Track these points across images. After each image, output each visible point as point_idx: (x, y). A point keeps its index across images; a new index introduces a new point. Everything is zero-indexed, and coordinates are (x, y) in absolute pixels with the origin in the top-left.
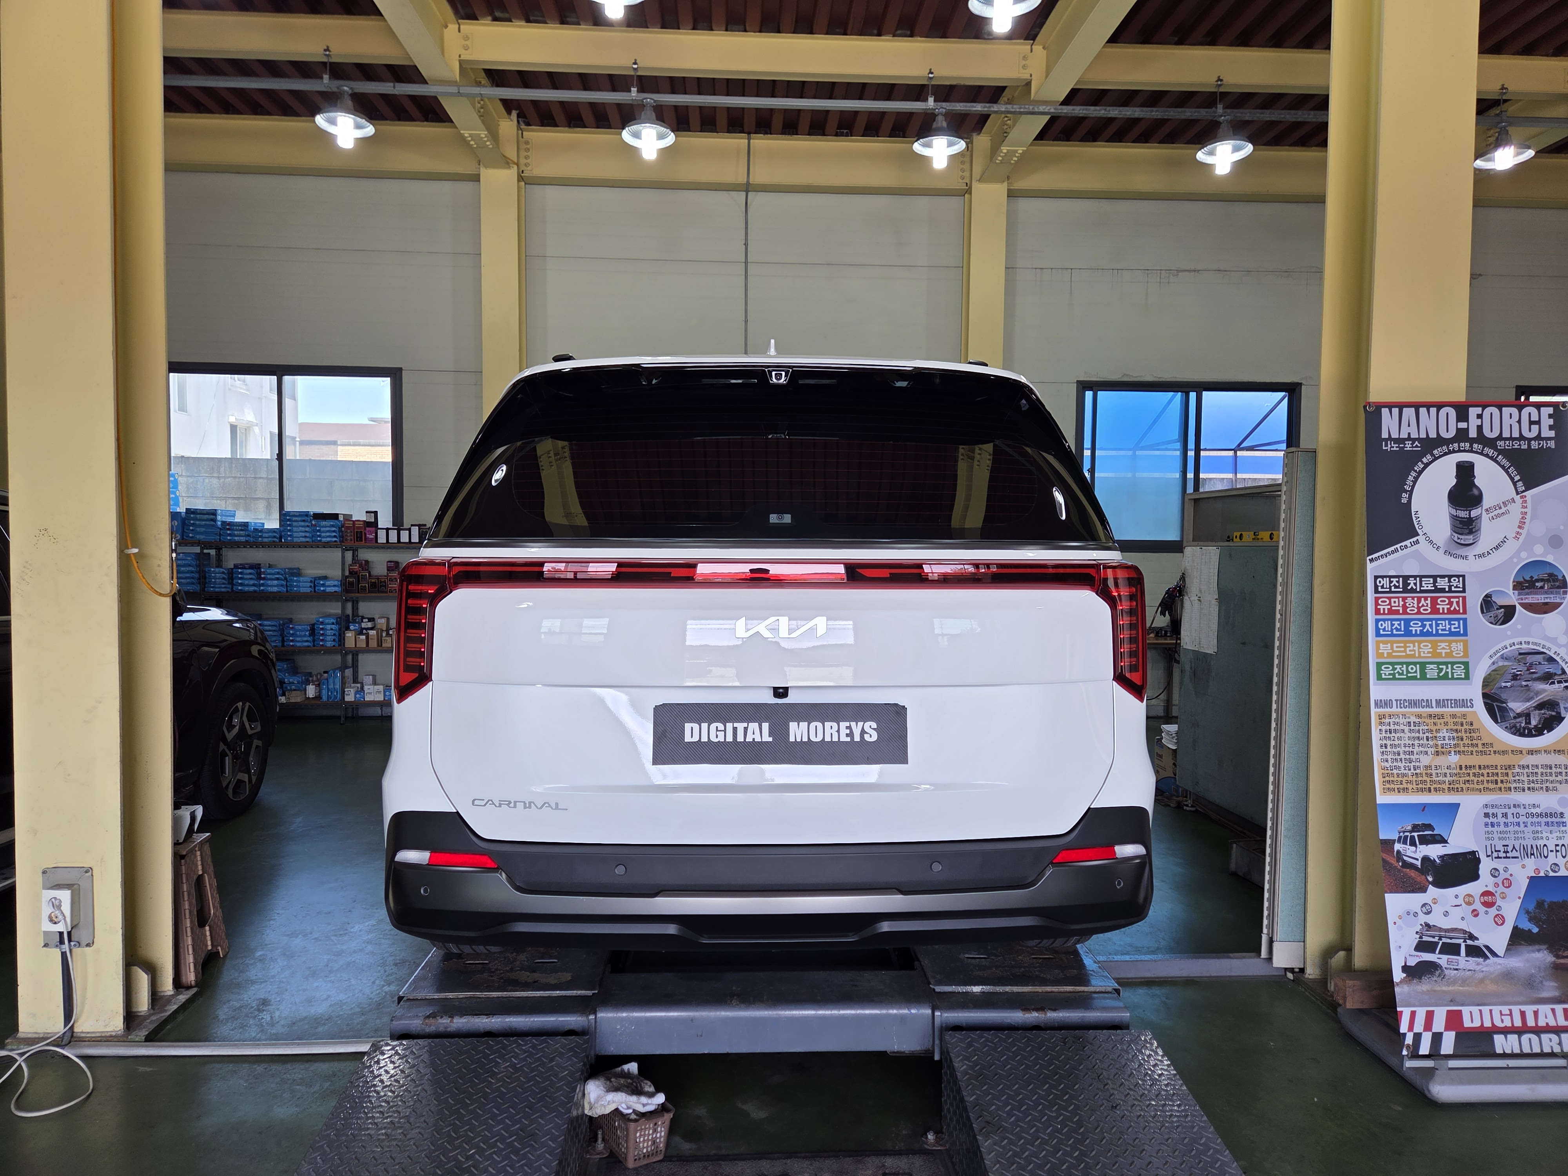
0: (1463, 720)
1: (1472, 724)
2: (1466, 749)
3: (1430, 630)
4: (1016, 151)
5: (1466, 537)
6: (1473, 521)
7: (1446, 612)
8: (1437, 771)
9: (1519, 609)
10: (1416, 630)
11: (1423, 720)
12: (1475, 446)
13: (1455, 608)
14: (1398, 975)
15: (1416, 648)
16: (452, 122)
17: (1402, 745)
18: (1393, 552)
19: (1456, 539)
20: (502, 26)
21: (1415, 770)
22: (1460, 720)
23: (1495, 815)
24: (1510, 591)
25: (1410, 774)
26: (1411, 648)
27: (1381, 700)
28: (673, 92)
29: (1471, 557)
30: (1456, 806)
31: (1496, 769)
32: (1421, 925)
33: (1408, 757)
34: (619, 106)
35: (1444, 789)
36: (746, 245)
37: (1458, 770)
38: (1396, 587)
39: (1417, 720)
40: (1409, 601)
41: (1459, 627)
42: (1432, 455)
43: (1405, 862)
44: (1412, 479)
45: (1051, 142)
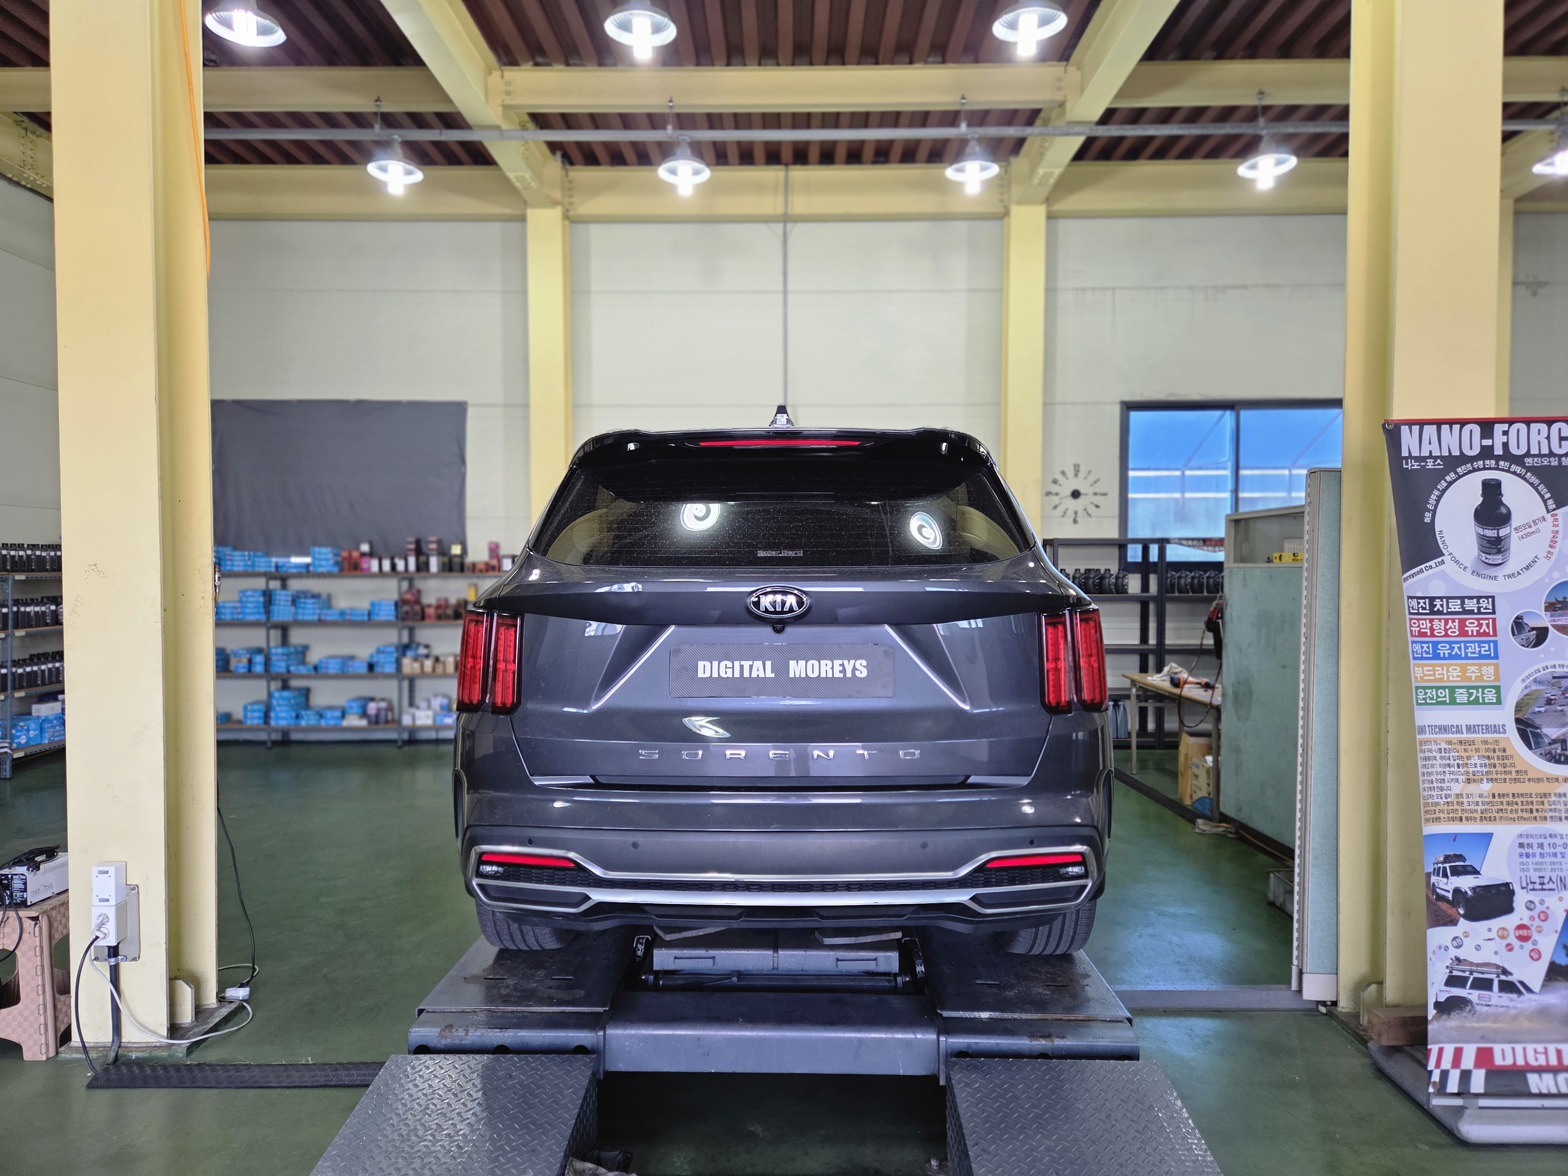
0: (1495, 746)
1: (1504, 751)
2: (1499, 776)
3: (1459, 653)
4: (1052, 173)
5: (1494, 557)
6: (1502, 540)
7: (1475, 634)
8: (1468, 800)
9: (1552, 632)
10: (1444, 653)
11: (1453, 746)
12: (1501, 463)
13: (1485, 630)
14: (1431, 1011)
15: (1445, 672)
16: (497, 165)
17: (1435, 773)
18: (1419, 573)
19: (1484, 559)
20: (542, 71)
21: (1446, 798)
22: (1492, 747)
23: (1530, 846)
24: (1543, 613)
25: (1439, 802)
26: (1440, 672)
28: (711, 127)
29: (1500, 578)
30: (1490, 835)
31: (1531, 797)
32: (1452, 959)
33: (1437, 784)
34: (659, 144)
35: (1475, 818)
36: (785, 274)
37: (1491, 799)
38: (1421, 609)
39: (1447, 747)
40: (1436, 622)
41: (1489, 650)
42: (1456, 473)
43: (1438, 894)
44: (1435, 498)
45: (1092, 162)
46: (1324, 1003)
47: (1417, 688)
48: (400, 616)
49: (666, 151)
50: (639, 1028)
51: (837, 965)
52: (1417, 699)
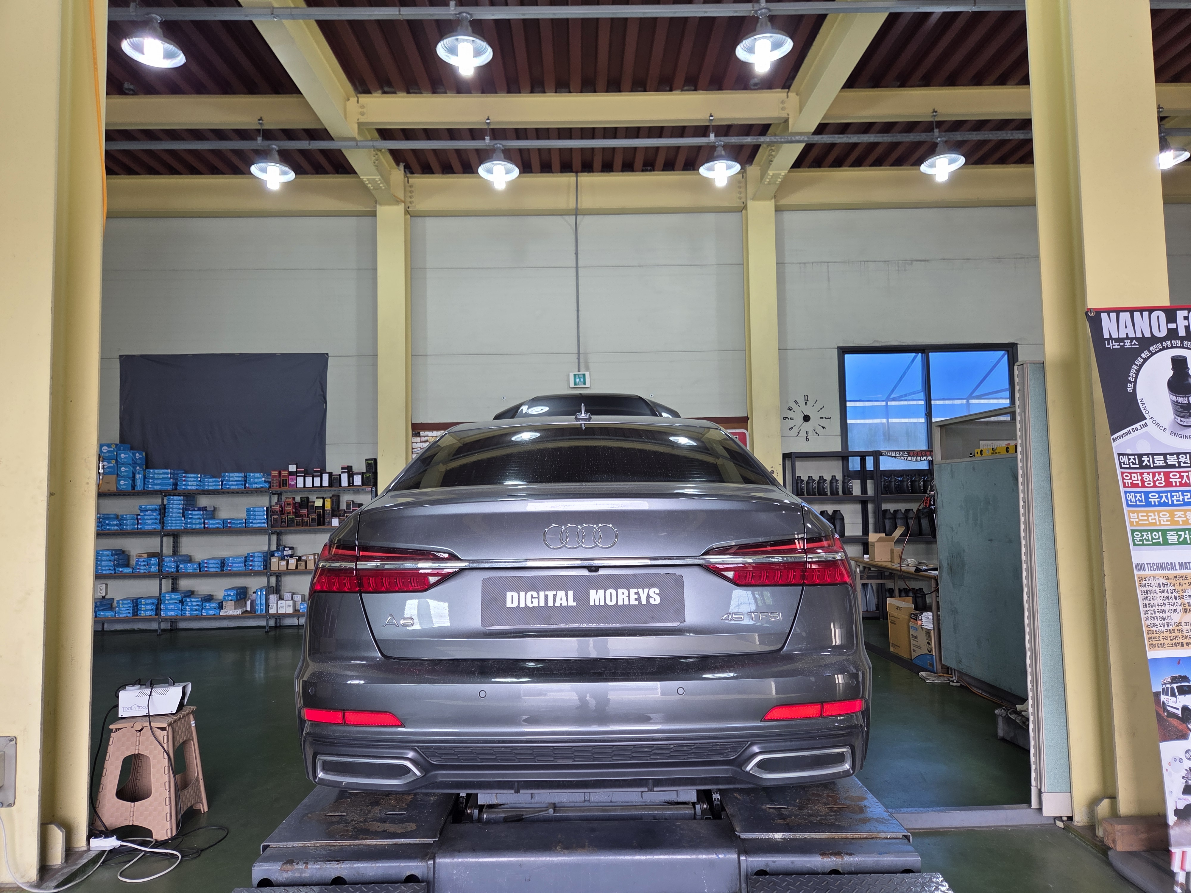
3: (1167, 501)
4: (780, 174)
5: (1187, 420)
7: (1178, 484)
8: (1187, 627)
10: (1154, 502)
11: (1170, 581)
12: (1186, 343)
13: (1186, 481)
14: (1171, 818)
15: (1156, 517)
16: (356, 173)
17: (1156, 604)
18: (1127, 434)
19: (1179, 422)
20: (389, 97)
21: (1168, 626)
25: (1164, 631)
26: (1153, 517)
28: (518, 138)
32: (1186, 770)
33: (1161, 615)
34: (478, 151)
36: (577, 254)
38: (1133, 463)
39: (1165, 582)
40: (1145, 475)
42: (1149, 351)
43: (1168, 711)
44: (1134, 372)
45: (807, 169)
46: (1060, 818)
47: (1133, 531)
48: (269, 523)
49: (483, 156)
50: (465, 857)
51: (642, 797)
52: (1134, 541)
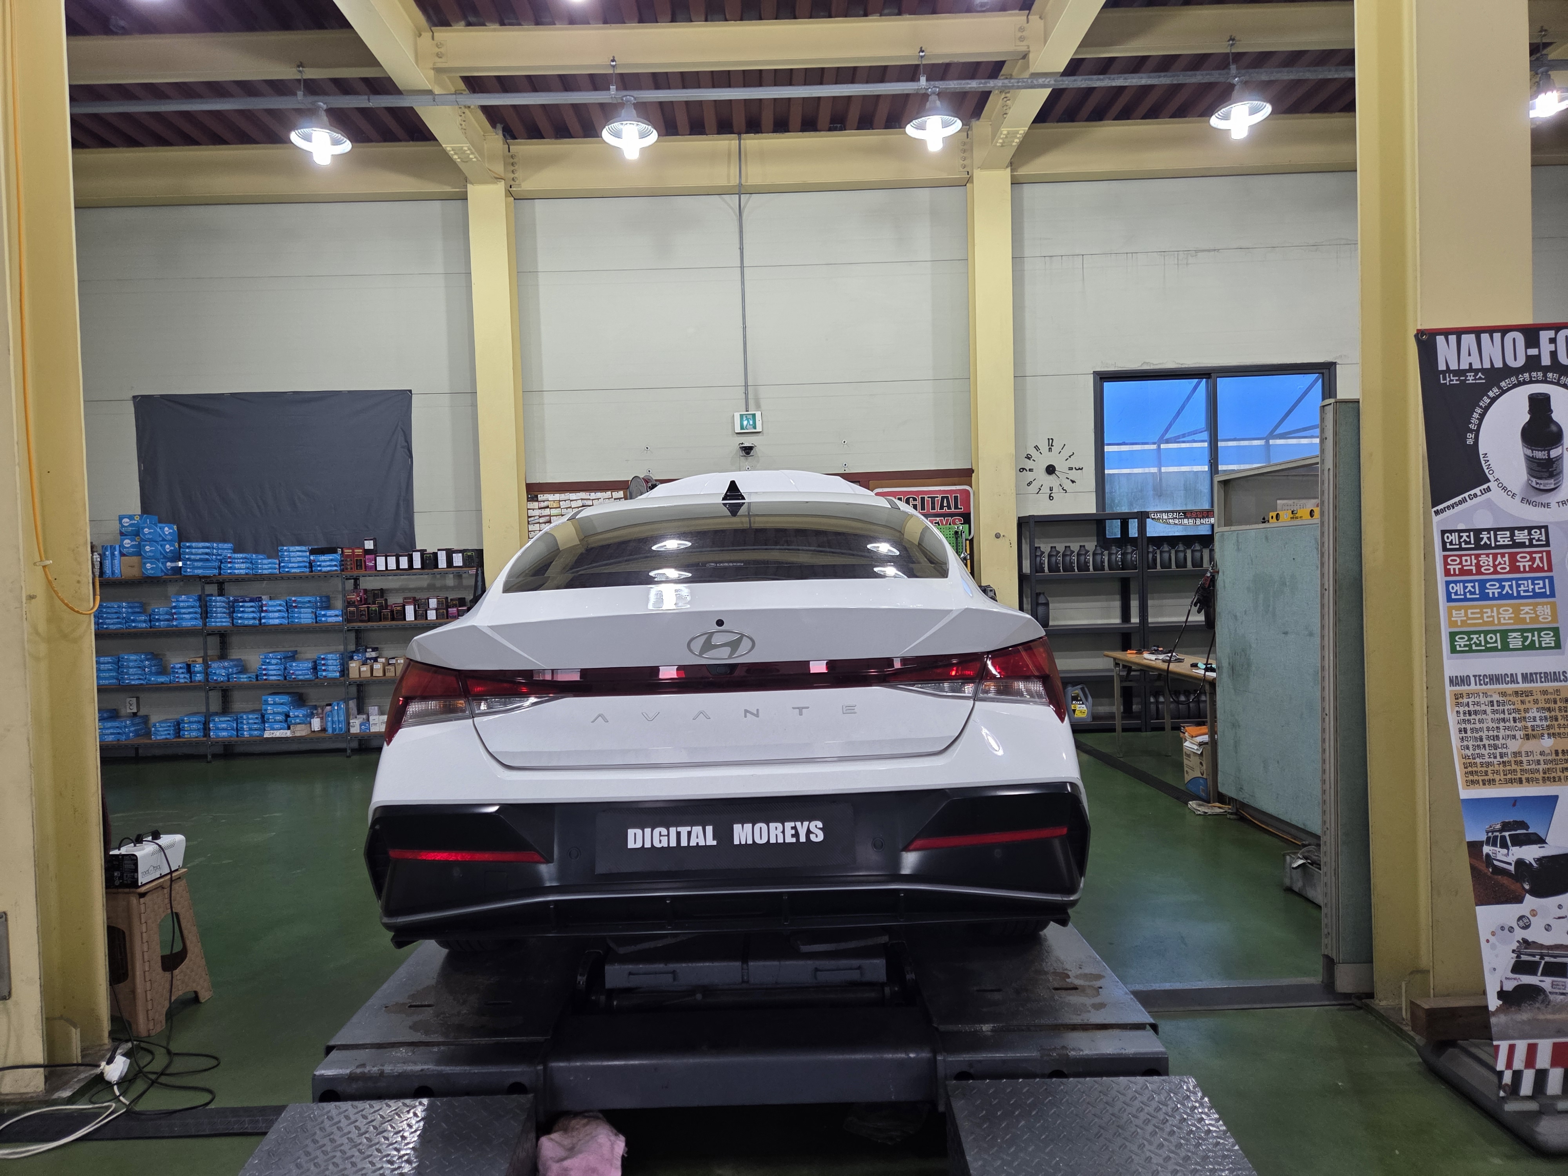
0: (1556, 696)
2: (1562, 730)
3: (1511, 592)
4: (1017, 130)
5: (1546, 481)
6: (1554, 463)
7: (1527, 569)
8: (1527, 758)
10: (1493, 593)
11: (1508, 698)
12: (1550, 375)
13: (1538, 565)
14: (1494, 1003)
15: (1495, 614)
16: (435, 139)
17: (1485, 729)
18: (1460, 502)
19: (1534, 484)
20: (476, 31)
21: (1502, 757)
22: (1552, 697)
25: (1496, 763)
26: (1489, 614)
27: (1457, 677)
28: (657, 87)
29: (1554, 505)
30: (1555, 798)
32: (1518, 942)
33: (1492, 742)
34: (602, 106)
35: (1537, 779)
36: (741, 248)
37: (1554, 756)
38: (1466, 543)
39: (1501, 699)
40: (1483, 558)
41: (1544, 587)
42: (1500, 388)
43: (1496, 868)
44: (1477, 417)
45: (1056, 124)
46: (1359, 996)
48: (345, 616)
49: (608, 112)
50: (585, 1062)
51: (816, 978)
